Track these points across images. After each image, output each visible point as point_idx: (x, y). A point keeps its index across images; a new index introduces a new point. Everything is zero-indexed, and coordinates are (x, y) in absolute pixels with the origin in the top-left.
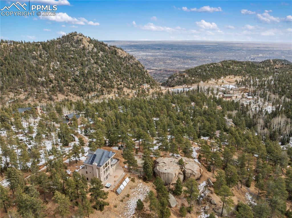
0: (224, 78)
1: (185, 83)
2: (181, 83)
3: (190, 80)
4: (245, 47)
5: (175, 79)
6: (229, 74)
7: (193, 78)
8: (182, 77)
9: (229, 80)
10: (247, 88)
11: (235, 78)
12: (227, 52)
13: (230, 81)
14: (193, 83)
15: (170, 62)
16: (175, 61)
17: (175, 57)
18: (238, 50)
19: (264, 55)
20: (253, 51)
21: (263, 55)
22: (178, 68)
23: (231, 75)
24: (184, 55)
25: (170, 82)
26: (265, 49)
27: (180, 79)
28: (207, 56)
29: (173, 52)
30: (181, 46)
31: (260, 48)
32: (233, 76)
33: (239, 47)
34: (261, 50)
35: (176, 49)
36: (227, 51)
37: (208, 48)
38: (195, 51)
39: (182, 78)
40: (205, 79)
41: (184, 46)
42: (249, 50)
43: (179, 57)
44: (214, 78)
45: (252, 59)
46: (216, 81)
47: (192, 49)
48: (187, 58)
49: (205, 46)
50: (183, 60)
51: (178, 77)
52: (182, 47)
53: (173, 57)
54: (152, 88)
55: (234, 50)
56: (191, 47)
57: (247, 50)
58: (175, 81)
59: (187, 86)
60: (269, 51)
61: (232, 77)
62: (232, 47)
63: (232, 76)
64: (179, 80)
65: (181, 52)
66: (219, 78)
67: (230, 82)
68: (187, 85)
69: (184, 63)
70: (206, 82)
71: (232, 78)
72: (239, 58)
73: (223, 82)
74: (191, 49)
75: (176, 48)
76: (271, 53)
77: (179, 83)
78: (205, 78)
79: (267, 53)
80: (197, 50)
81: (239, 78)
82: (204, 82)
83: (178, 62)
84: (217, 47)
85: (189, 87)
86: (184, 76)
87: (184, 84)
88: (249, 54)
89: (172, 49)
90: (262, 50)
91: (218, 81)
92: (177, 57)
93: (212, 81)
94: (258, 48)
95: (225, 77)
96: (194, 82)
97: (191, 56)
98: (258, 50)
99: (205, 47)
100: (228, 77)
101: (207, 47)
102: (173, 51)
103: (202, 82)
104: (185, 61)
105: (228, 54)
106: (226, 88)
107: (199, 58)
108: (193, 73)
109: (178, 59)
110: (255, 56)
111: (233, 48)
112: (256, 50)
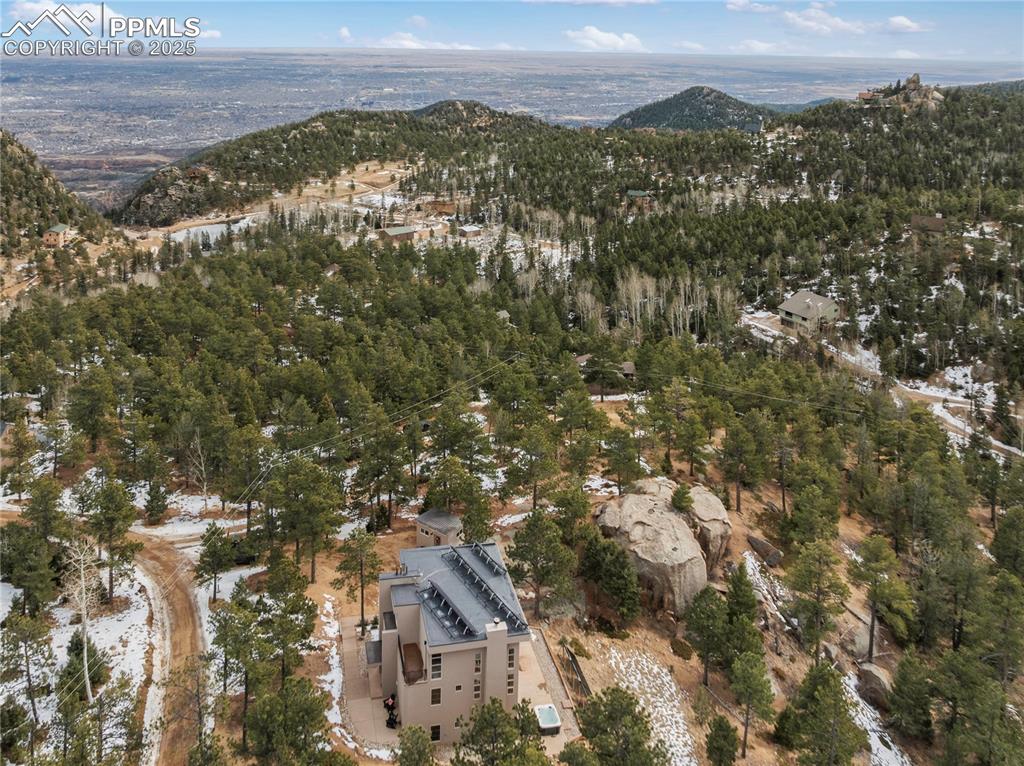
0: (349, 173)
1: (213, 206)
2: (199, 205)
3: (232, 192)
4: (336, 67)
5: (171, 191)
6: (363, 159)
7: (243, 184)
8: (197, 182)
9: (368, 178)
10: (441, 199)
11: (382, 168)
12: (280, 83)
13: (374, 181)
14: (248, 200)
15: (68, 129)
16: (89, 124)
17: (87, 108)
18: (316, 76)
19: (400, 91)
20: (362, 77)
21: (395, 90)
22: (105, 152)
23: (369, 160)
24: (123, 101)
25: (151, 207)
26: (396, 70)
27: (191, 190)
28: (210, 99)
29: (77, 91)
30: (108, 67)
31: (380, 69)
32: (376, 162)
33: (317, 66)
34: (385, 76)
35: (88, 79)
36: (280, 79)
37: (211, 70)
38: (162, 82)
39: (200, 189)
40: (287, 181)
41: (118, 68)
42: (351, 76)
43: (102, 108)
44: (316, 176)
45: (364, 104)
46: (328, 186)
47: (151, 77)
48: (137, 110)
49: (201, 66)
50: (123, 117)
51: (180, 182)
52: (110, 72)
53: (78, 108)
54: (90, 239)
55: (302, 78)
56: (147, 70)
57: (345, 75)
58: (171, 200)
59: (224, 215)
60: (409, 75)
61: (375, 168)
62: (293, 66)
63: (373, 165)
64: (188, 195)
65: (112, 89)
66: (333, 174)
67: (373, 185)
68: (223, 210)
69: (127, 129)
70: (295, 191)
71: (375, 171)
72: (323, 103)
73: (353, 187)
74: (146, 76)
75: (87, 75)
76: (417, 84)
77: (193, 208)
78: (287, 179)
79: (404, 83)
80: (171, 79)
81: (397, 170)
82: (287, 191)
83: (99, 127)
84: (244, 67)
85: (233, 217)
86: (205, 179)
87: (209, 211)
88: (352, 87)
89: (70, 79)
90: (391, 74)
91: (333, 185)
92: (94, 108)
93: (315, 188)
94: (376, 67)
95: (354, 169)
96: (250, 198)
97: (152, 104)
98: (378, 76)
99: (200, 70)
100: (360, 168)
101: (209, 67)
102: (76, 88)
103: (277, 194)
104: (129, 123)
105: (284, 89)
106: (370, 207)
107: (184, 108)
108: (239, 164)
109: (101, 116)
110: (373, 92)
111: (300, 71)
112: (372, 75)
